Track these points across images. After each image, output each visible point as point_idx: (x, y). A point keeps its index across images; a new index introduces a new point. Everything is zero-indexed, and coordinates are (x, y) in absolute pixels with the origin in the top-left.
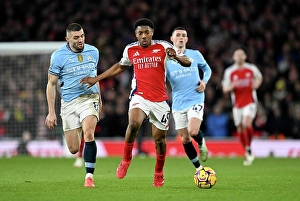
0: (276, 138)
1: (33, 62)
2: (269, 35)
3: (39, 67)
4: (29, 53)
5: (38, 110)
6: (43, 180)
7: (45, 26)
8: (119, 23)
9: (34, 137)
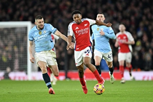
0: (137, 71)
1: (12, 31)
2: (133, 18)
3: (15, 34)
4: (10, 27)
5: (14, 56)
6: (17, 92)
7: (18, 13)
8: (56, 11)
9: (12, 70)
